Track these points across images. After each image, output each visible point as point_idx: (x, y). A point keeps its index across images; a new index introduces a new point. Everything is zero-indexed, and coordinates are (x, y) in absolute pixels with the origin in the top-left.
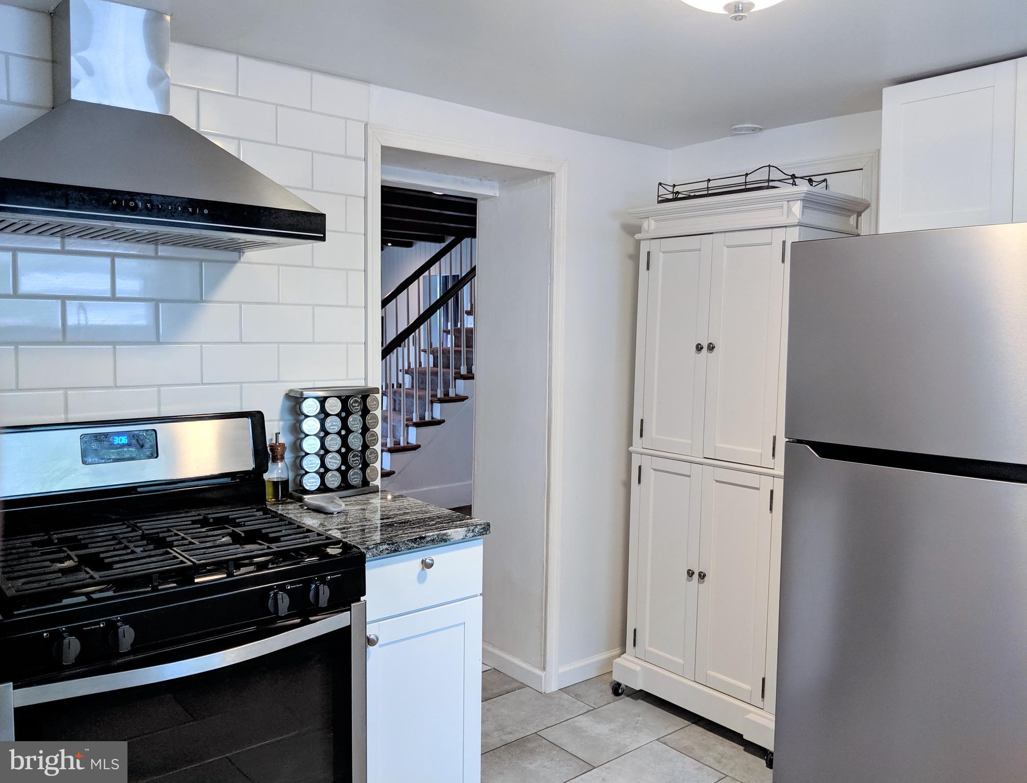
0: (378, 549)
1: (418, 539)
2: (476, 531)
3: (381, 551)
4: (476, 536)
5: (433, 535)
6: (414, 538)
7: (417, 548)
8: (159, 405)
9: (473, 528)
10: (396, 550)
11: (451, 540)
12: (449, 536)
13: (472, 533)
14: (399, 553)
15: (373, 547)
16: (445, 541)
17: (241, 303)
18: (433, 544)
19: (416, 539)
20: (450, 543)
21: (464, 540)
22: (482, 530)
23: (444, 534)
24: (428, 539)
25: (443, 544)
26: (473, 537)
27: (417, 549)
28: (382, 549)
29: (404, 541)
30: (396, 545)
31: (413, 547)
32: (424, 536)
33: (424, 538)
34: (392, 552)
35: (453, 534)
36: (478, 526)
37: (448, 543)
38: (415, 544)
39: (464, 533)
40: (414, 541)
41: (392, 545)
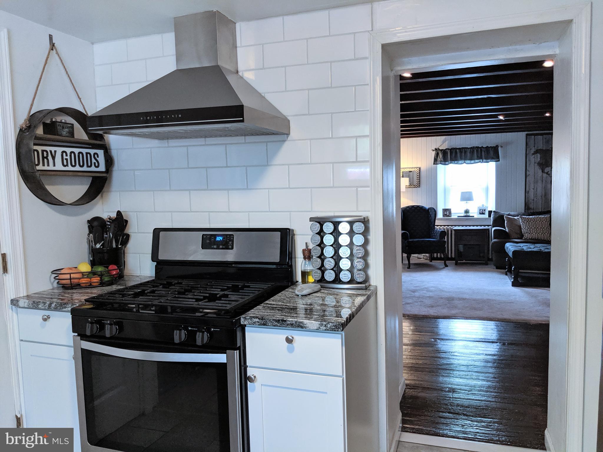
0: (252, 320)
1: (280, 321)
2: (328, 327)
3: (254, 322)
4: (328, 330)
5: (292, 321)
6: (278, 319)
7: (279, 326)
8: (249, 222)
9: (325, 323)
10: (264, 324)
11: (307, 328)
12: (305, 324)
13: (325, 327)
14: (267, 327)
15: (249, 318)
16: (302, 327)
17: (289, 165)
18: (292, 327)
19: (279, 320)
20: (306, 330)
21: (318, 330)
22: (334, 327)
23: (301, 322)
24: (288, 323)
25: (300, 329)
26: (325, 330)
27: (280, 328)
28: (254, 321)
29: (270, 320)
30: (264, 320)
31: (277, 325)
32: (285, 319)
33: (285, 321)
34: (261, 324)
35: (308, 324)
36: (330, 323)
37: (304, 329)
38: (278, 323)
39: (318, 326)
40: (278, 321)
41: (262, 320)
